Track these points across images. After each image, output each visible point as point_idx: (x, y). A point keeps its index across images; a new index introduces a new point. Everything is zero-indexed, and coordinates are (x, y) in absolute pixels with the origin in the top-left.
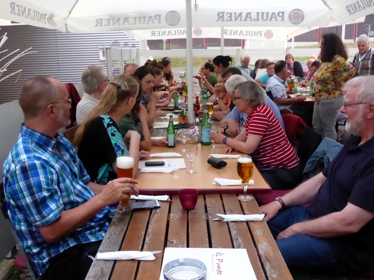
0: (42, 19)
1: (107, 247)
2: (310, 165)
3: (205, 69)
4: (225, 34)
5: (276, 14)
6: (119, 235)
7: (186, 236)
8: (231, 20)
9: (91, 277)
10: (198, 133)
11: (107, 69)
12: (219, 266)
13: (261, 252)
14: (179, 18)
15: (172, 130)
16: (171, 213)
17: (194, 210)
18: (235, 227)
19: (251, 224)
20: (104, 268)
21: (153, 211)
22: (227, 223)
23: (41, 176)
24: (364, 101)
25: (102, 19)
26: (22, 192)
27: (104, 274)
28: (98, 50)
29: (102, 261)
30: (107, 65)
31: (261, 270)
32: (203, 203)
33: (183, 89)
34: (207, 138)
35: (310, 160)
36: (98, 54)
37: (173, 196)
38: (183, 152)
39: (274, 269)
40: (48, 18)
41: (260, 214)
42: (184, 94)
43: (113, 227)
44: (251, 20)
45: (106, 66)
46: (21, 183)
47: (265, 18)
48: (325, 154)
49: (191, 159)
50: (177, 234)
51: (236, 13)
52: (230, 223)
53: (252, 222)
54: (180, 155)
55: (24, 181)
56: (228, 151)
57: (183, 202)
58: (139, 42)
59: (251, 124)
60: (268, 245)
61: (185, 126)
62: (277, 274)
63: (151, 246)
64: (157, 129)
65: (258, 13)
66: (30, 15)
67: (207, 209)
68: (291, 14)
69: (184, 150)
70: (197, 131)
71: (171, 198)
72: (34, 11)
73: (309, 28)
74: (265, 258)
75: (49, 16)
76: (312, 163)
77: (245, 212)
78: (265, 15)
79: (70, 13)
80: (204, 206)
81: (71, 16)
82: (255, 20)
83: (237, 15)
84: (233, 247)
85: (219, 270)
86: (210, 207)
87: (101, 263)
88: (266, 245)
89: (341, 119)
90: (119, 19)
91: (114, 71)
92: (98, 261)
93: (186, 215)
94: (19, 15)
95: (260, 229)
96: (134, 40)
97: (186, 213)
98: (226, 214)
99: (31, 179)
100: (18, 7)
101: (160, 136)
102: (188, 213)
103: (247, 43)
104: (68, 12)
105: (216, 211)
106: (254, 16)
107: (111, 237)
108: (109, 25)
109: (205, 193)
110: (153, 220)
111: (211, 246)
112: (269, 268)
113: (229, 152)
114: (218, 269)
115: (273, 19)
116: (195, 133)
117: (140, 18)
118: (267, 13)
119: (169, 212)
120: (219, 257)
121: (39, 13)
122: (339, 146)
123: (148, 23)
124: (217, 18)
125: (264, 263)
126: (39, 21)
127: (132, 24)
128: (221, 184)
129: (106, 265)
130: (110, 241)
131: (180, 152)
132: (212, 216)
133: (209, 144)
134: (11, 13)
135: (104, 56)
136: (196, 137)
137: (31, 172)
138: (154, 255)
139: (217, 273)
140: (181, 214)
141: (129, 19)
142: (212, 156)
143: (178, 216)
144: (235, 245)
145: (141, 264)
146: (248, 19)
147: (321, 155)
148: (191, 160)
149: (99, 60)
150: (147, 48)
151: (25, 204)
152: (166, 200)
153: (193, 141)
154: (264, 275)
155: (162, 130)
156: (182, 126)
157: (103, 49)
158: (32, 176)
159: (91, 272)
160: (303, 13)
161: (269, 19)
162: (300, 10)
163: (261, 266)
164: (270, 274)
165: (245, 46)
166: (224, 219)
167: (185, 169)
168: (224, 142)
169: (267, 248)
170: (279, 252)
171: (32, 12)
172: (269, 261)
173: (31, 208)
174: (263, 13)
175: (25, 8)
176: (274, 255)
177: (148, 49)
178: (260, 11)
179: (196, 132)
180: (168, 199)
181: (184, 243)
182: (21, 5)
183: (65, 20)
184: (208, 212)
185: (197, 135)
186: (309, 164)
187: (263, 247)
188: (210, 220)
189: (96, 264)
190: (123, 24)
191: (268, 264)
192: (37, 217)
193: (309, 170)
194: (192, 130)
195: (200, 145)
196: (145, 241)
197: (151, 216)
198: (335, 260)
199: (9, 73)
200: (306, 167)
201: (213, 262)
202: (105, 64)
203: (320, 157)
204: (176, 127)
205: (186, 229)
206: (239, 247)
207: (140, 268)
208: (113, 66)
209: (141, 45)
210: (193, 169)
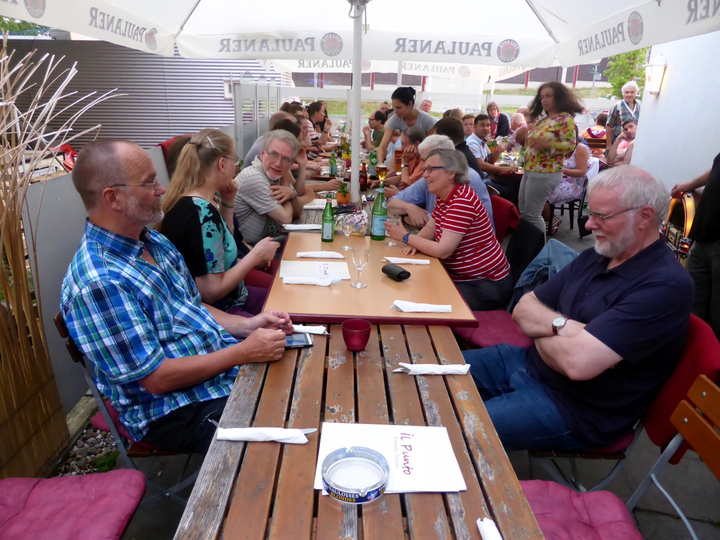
0: (137, 34)
1: (232, 416)
2: (526, 277)
3: (375, 121)
4: (404, 68)
5: (480, 45)
6: (251, 394)
7: (353, 400)
8: (415, 51)
9: (207, 473)
10: (366, 221)
11: (235, 110)
12: (406, 457)
13: (469, 432)
14: (341, 44)
15: (331, 216)
16: (329, 357)
17: (364, 353)
18: (427, 386)
19: (449, 379)
20: (228, 455)
21: (303, 352)
22: (415, 376)
23: (126, 304)
24: (635, 205)
25: (228, 40)
26: (97, 330)
27: (228, 467)
28: (222, 83)
29: (225, 442)
30: (235, 105)
31: (471, 465)
32: (378, 339)
33: (343, 149)
34: (379, 229)
35: (527, 270)
36: (222, 88)
37: (332, 326)
38: (344, 249)
39: (490, 465)
40: (147, 34)
41: (464, 364)
42: (344, 155)
43: (243, 379)
44: (444, 52)
45: (233, 107)
46: (94, 316)
47: (463, 51)
48: (549, 262)
49: (359, 267)
50: (339, 395)
51: (423, 41)
52: (418, 377)
53: (451, 376)
54: (341, 256)
55: (101, 313)
56: (411, 252)
57: (347, 338)
58: (280, 74)
59: (448, 214)
60: (478, 419)
61: (348, 210)
62: (496, 474)
63: (301, 416)
64: (306, 210)
65: (454, 43)
66: (120, 28)
67: (384, 350)
68: (501, 46)
69: (347, 248)
70: (365, 218)
71: (328, 330)
72: (127, 23)
73: (523, 68)
74: (474, 443)
75: (150, 32)
76: (530, 275)
77: (440, 357)
78: (464, 46)
79: (182, 28)
80: (378, 346)
81: (183, 32)
82: (449, 53)
83: (424, 43)
84: (427, 425)
85: (407, 465)
86: (387, 348)
87: (223, 446)
88: (475, 420)
89: (559, 200)
90: (253, 41)
91: (244, 114)
92: (219, 442)
93: (352, 360)
94: (103, 28)
95: (464, 390)
96: (274, 70)
97: (352, 356)
98: (412, 363)
99: (112, 310)
100: (102, 16)
101: (311, 223)
102: (355, 355)
103: (429, 81)
104: (179, 27)
105: (397, 355)
106: (448, 46)
107: (239, 398)
108: (239, 50)
109: (379, 322)
110: (303, 368)
111: (391, 420)
112: (482, 463)
113: (412, 254)
114: (404, 464)
115: (475, 53)
116: (362, 221)
117: (284, 41)
118: (468, 44)
119: (327, 354)
120: (406, 442)
121: (134, 26)
122: (572, 254)
123: (296, 50)
124: (396, 47)
125: (474, 453)
126: (132, 37)
127: (273, 50)
128: (403, 310)
129: (231, 451)
130: (237, 405)
131: (340, 250)
132: (391, 364)
133: (381, 238)
134: (91, 24)
135: (230, 91)
136: (363, 226)
137: (110, 299)
138: (306, 435)
139: (404, 471)
140: (344, 358)
141: (267, 42)
142: (388, 260)
143: (340, 363)
144: (427, 418)
145: (286, 449)
146: (440, 51)
147: (545, 264)
148: (359, 269)
149: (223, 97)
150: (291, 83)
151: (100, 349)
152: (321, 333)
153: (359, 233)
154: (475, 475)
155: (314, 213)
156: (344, 210)
157: (229, 81)
158: (113, 306)
159: (208, 463)
160: (518, 46)
161: (469, 53)
162: (514, 41)
163: (469, 459)
164: (484, 474)
165: (426, 86)
166: (410, 370)
167: (349, 280)
168: (405, 240)
169: (477, 424)
170: (494, 432)
171: (123, 25)
172: (481, 449)
173: (113, 354)
174: (461, 44)
175: (113, 18)
176: (487, 438)
177: (293, 85)
178: (458, 40)
179: (364, 220)
180: (324, 332)
181: (351, 413)
182: (107, 13)
183: (175, 38)
184: (385, 356)
185: (366, 223)
186: (525, 275)
187: (471, 422)
188: (389, 371)
189: (215, 448)
190: (260, 50)
191: (480, 454)
192: (123, 368)
193: (524, 284)
194: (359, 216)
195: (368, 238)
196: (292, 407)
197: (300, 361)
198: (568, 432)
199: (80, 130)
200: (520, 280)
201: (396, 450)
202: (232, 104)
203: (541, 267)
204: (335, 212)
205: (353, 386)
206: (434, 424)
207: (285, 457)
208: (243, 107)
209: (283, 78)
210: (360, 282)
